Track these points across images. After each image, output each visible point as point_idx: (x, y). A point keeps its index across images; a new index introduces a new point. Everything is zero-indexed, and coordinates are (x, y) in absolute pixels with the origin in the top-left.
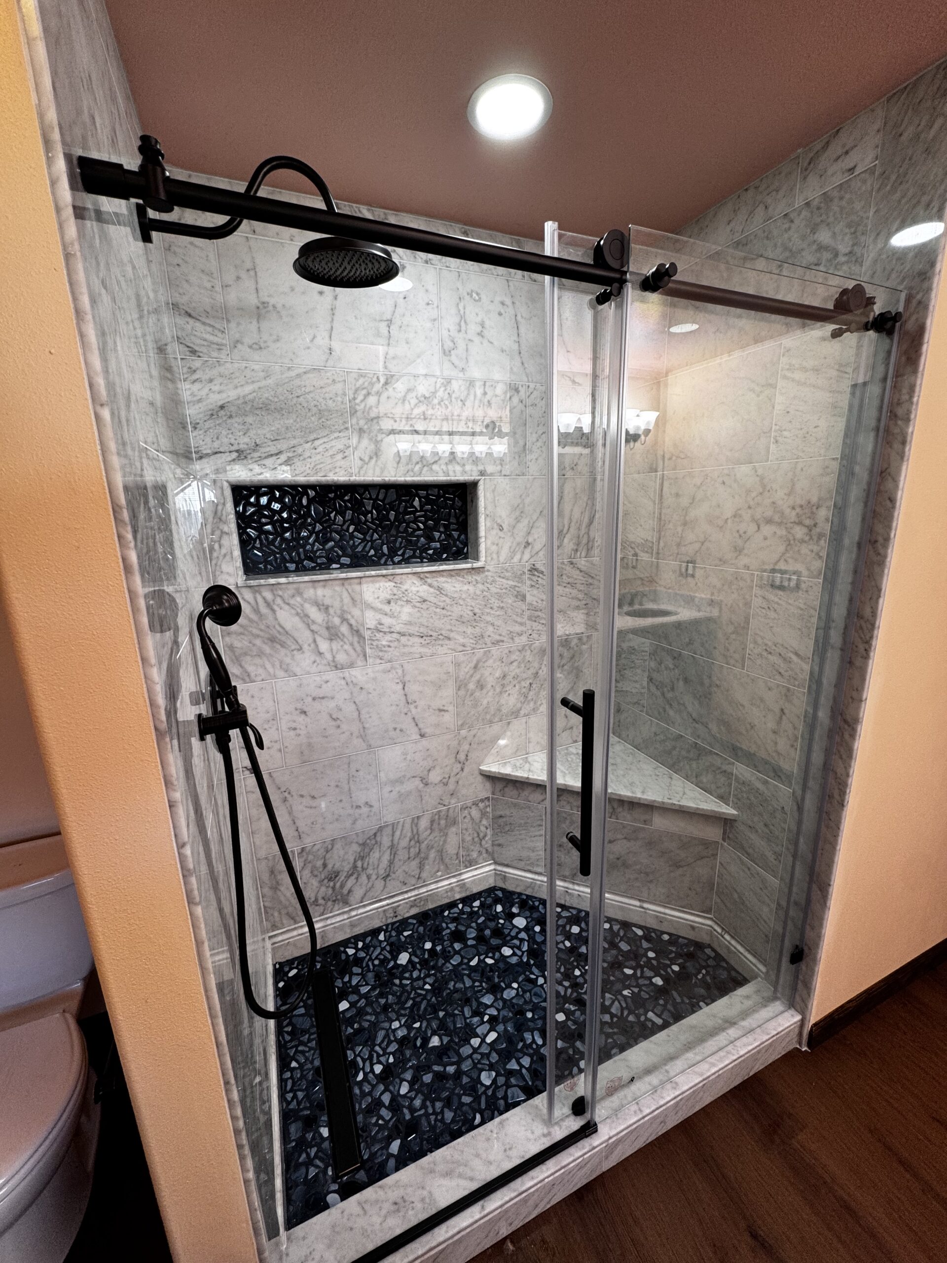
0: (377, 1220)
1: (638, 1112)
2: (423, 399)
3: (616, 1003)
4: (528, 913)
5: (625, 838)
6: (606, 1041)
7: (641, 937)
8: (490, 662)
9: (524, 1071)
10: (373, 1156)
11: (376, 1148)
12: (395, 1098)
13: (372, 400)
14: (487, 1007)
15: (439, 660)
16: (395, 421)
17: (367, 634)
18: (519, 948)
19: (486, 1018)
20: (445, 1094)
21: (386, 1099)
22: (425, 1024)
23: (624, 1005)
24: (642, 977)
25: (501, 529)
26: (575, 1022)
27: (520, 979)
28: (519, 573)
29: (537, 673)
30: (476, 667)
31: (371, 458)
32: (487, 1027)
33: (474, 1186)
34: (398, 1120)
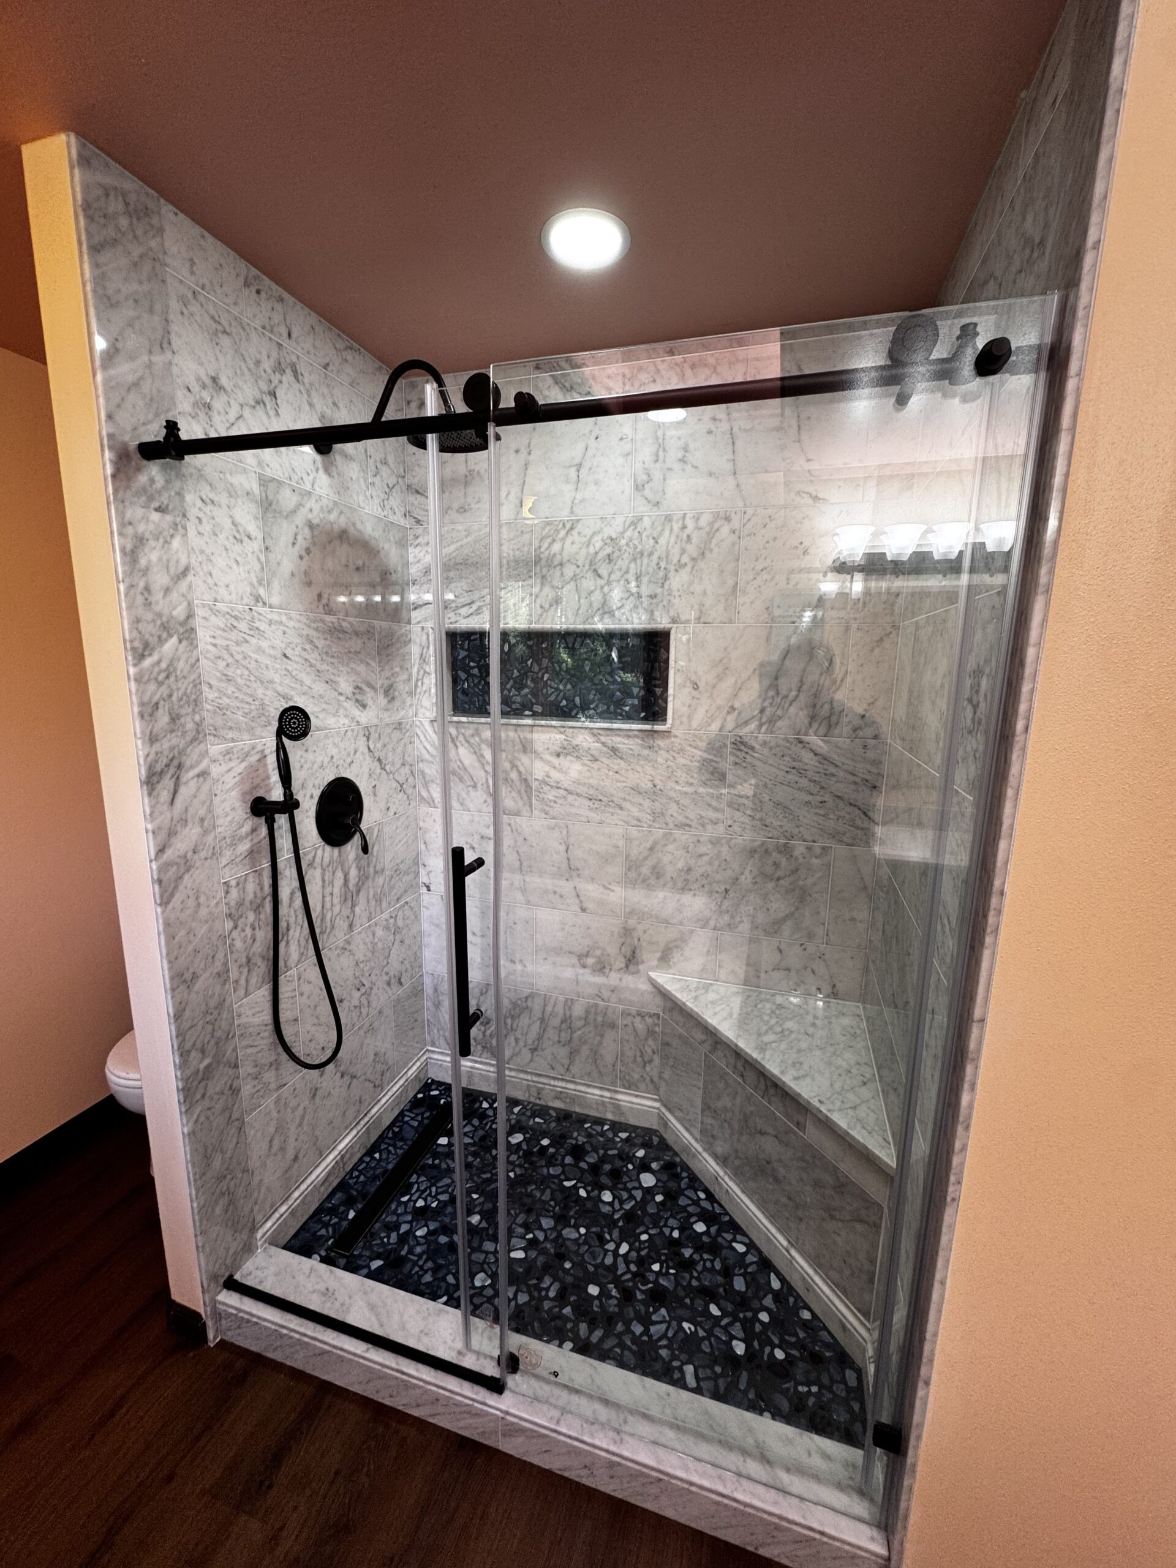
0: (309, 1287)
1: (555, 1421)
2: (608, 541)
3: (664, 1326)
4: (664, 1177)
5: (776, 1137)
6: (614, 1347)
7: (772, 1290)
8: (671, 847)
9: (513, 1303)
10: (360, 1256)
11: (367, 1253)
12: (410, 1232)
13: (556, 547)
14: (541, 1228)
15: (608, 830)
16: (578, 567)
17: (534, 785)
18: (621, 1202)
19: (530, 1236)
20: (441, 1262)
21: (404, 1228)
22: (482, 1199)
23: (670, 1334)
24: (725, 1328)
25: (696, 687)
26: (601, 1306)
27: (594, 1229)
28: (718, 744)
29: (737, 879)
30: (651, 849)
31: (551, 605)
32: (523, 1244)
33: (379, 1331)
34: (396, 1249)
